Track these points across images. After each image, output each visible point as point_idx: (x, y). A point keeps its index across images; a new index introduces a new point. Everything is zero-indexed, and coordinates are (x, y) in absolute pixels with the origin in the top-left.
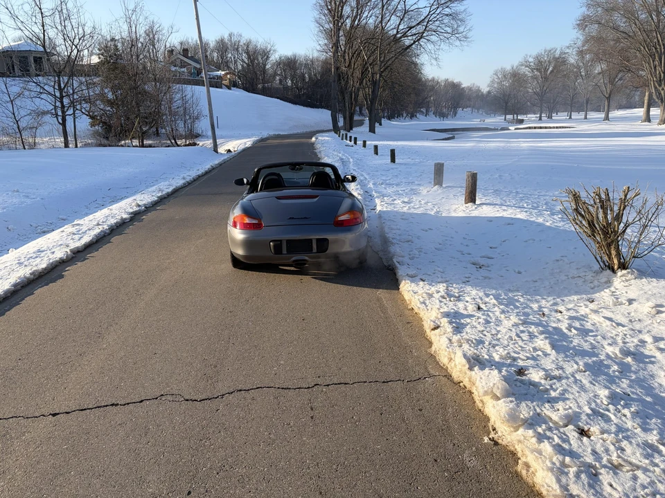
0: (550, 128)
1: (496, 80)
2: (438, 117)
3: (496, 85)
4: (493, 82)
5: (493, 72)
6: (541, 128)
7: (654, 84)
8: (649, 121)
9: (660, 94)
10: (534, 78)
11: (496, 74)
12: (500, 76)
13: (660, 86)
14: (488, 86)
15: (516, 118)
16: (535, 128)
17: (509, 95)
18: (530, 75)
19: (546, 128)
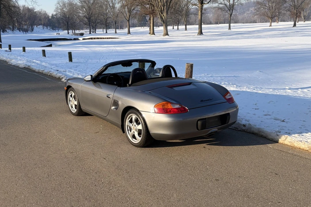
0: (104, 38)
1: (59, 7)
2: (21, 31)
3: (59, 11)
4: (57, 8)
5: (56, 2)
6: (98, 38)
7: (159, 13)
8: (154, 34)
9: (162, 18)
10: (83, 7)
11: (58, 3)
12: (61, 5)
13: (162, 13)
14: (55, 11)
15: (74, 32)
16: (95, 38)
17: (69, 17)
18: (80, 4)
19: (101, 38)
